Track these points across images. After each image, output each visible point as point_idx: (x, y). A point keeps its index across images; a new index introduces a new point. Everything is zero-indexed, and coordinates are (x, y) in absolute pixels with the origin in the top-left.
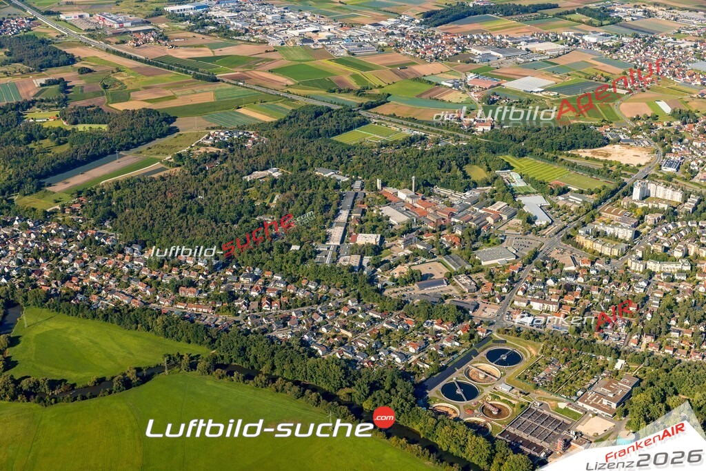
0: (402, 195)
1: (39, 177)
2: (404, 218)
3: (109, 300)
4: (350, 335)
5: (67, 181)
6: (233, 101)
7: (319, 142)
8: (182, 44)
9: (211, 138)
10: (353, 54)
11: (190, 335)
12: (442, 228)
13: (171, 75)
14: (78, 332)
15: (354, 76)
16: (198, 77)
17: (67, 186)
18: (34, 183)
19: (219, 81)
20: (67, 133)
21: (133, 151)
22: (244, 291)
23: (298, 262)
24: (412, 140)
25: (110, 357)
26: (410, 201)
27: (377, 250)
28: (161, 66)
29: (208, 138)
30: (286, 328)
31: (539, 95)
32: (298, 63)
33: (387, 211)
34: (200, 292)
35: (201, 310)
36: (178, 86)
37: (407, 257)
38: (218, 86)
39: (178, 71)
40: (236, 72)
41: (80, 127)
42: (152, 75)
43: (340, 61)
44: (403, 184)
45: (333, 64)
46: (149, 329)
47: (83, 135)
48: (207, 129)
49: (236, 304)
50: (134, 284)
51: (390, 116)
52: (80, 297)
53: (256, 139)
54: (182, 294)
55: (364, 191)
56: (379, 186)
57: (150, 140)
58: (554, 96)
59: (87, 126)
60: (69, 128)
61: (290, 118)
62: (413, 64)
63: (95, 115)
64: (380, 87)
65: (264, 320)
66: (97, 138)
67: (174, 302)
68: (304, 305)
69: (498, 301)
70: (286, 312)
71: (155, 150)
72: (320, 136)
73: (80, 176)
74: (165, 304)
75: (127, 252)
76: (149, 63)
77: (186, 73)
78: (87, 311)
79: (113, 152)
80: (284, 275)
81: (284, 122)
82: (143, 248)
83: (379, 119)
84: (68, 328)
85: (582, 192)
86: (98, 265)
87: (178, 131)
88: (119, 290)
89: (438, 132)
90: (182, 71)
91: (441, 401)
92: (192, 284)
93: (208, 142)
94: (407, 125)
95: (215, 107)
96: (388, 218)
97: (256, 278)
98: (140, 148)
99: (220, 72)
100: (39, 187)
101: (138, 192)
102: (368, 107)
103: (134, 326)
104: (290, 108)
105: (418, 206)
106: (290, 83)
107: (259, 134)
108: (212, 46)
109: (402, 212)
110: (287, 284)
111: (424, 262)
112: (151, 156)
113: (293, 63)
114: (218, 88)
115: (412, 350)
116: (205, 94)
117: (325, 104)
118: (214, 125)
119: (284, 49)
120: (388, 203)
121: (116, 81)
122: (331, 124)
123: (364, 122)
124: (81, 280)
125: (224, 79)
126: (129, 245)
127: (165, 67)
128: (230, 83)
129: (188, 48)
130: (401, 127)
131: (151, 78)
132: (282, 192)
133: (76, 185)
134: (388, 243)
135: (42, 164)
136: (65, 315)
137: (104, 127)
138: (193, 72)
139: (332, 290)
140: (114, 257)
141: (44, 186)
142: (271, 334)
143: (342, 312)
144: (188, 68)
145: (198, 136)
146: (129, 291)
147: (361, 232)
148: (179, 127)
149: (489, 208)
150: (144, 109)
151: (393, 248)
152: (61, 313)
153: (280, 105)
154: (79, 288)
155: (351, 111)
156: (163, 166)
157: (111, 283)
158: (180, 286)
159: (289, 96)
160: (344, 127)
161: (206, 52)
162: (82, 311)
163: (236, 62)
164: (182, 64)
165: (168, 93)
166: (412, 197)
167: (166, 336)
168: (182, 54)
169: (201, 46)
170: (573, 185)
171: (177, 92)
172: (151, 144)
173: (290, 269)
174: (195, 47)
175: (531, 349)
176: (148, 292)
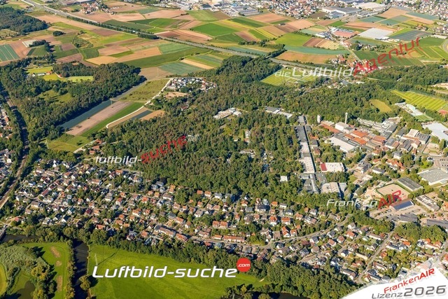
1: (57, 124)
2: (352, 147)
3: (158, 234)
4: (365, 258)
5: (80, 125)
6: (175, 54)
7: (254, 84)
8: (120, 11)
9: (173, 84)
10: (243, 15)
12: (384, 154)
13: (122, 35)
15: (251, 31)
16: (143, 36)
17: (81, 130)
18: (56, 129)
19: (158, 38)
20: (64, 84)
21: (119, 97)
24: (321, 81)
26: (347, 132)
27: (346, 176)
28: (112, 28)
29: (171, 84)
31: (388, 41)
32: (208, 23)
33: (335, 141)
34: (229, 224)
35: (235, 240)
36: (130, 43)
37: (371, 181)
38: (159, 42)
39: (126, 31)
40: (167, 31)
41: (73, 79)
42: (108, 36)
43: (236, 20)
44: (337, 118)
45: (232, 23)
47: (79, 87)
48: (167, 77)
49: (262, 233)
50: (171, 220)
51: (294, 62)
52: (131, 233)
53: (207, 84)
54: (215, 226)
55: (308, 124)
56: (319, 120)
57: (129, 88)
58: (398, 42)
59: (79, 78)
60: (65, 80)
61: (225, 66)
62: (288, 21)
63: (80, 69)
64: (274, 39)
65: (291, 247)
66: (92, 89)
67: (211, 234)
68: (314, 230)
71: (137, 96)
72: (253, 80)
73: (88, 120)
76: (102, 26)
77: (132, 33)
79: (106, 99)
81: (223, 70)
82: (165, 184)
83: (288, 64)
86: (135, 202)
87: (146, 79)
90: (129, 32)
93: (171, 88)
94: (310, 69)
95: (164, 59)
96: (339, 147)
97: (268, 208)
99: (155, 31)
100: (61, 132)
102: (275, 55)
104: (222, 59)
105: (354, 135)
106: (210, 38)
107: (208, 80)
108: (142, 12)
109: (347, 142)
110: (293, 212)
111: (384, 185)
112: (135, 102)
113: (204, 23)
114: (159, 44)
116: (153, 49)
117: (245, 55)
118: (172, 74)
119: (193, 12)
120: (332, 134)
121: (83, 41)
122: (257, 71)
123: (278, 68)
124: (126, 216)
125: (163, 38)
126: (154, 182)
127: (115, 29)
128: (167, 40)
129: (125, 14)
131: (108, 38)
132: (249, 128)
133: (88, 129)
135: (57, 114)
136: (126, 251)
137: (91, 78)
138: (137, 33)
139: (331, 216)
140: (145, 193)
141: (64, 131)
142: (302, 261)
143: (348, 236)
144: (132, 29)
145: (163, 83)
146: (169, 224)
147: (326, 161)
148: (145, 76)
149: (408, 135)
150: (116, 63)
151: (355, 173)
152: (121, 249)
153: (210, 55)
154: (129, 225)
155: (265, 59)
156: (147, 109)
157: (152, 218)
158: (212, 220)
159: (215, 49)
160: (267, 72)
161: (139, 17)
163: (163, 24)
164: (128, 27)
165: (125, 49)
166: (347, 129)
168: (122, 18)
169: (134, 12)
171: (132, 48)
173: (290, 198)
174: (130, 13)
176: (186, 226)
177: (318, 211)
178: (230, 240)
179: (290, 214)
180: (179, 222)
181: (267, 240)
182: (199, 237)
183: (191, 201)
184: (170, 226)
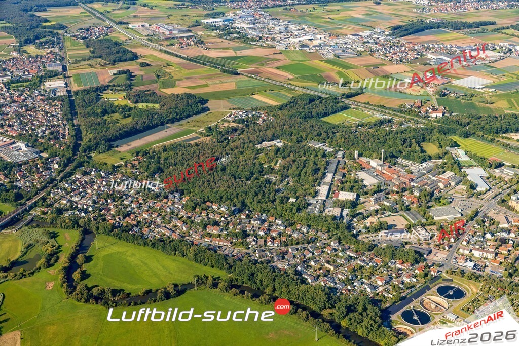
0: (374, 163)
1: (110, 140)
2: (375, 181)
3: (156, 233)
4: (332, 268)
5: (129, 144)
6: (249, 89)
7: (312, 121)
8: (214, 47)
9: (232, 116)
10: (338, 57)
11: (213, 262)
12: (404, 190)
13: (206, 69)
14: (133, 255)
15: (338, 73)
16: (224, 71)
17: (129, 148)
18: (106, 144)
19: (239, 74)
20: (130, 109)
21: (177, 123)
22: (254, 231)
23: (294, 211)
24: (382, 122)
25: (156, 275)
26: (380, 168)
27: (354, 204)
28: (198, 63)
29: (230, 116)
30: (284, 260)
31: (480, 90)
32: (297, 62)
33: (362, 175)
34: (222, 230)
35: (222, 243)
36: (210, 77)
37: (377, 211)
38: (238, 78)
39: (210, 66)
40: (252, 68)
41: (140, 105)
42: (192, 69)
43: (328, 61)
44: (374, 155)
45: (323, 64)
46: (184, 256)
47: (142, 111)
48: (230, 109)
49: (248, 240)
50: (175, 222)
51: (365, 103)
52: (135, 229)
53: (265, 118)
54: (208, 230)
55: (345, 159)
56: (356, 156)
57: (189, 116)
58: (492, 92)
59: (145, 105)
60: (132, 106)
61: (291, 103)
62: (383, 65)
63: (151, 97)
65: (268, 253)
66: (151, 114)
67: (202, 237)
68: (298, 243)
69: (447, 248)
70: (284, 249)
71: (192, 124)
72: (312, 117)
73: (139, 140)
74: (196, 238)
75: (170, 198)
76: (190, 60)
77: (216, 68)
78: (141, 240)
79: (162, 124)
80: (284, 220)
81: (286, 106)
82: (181, 195)
83: (357, 105)
84: (126, 252)
85: (514, 167)
86: (149, 206)
87: (209, 110)
88: (164, 225)
89: (402, 117)
90: (213, 67)
91: (401, 324)
92: (216, 224)
93: (230, 119)
94: (378, 111)
95: (236, 93)
96: (362, 181)
97: (263, 222)
98: (182, 122)
99: (240, 67)
100: (110, 148)
101: (180, 154)
102: (348, 96)
103: (173, 253)
104: (291, 96)
105: (385, 172)
106: (291, 77)
107: (268, 114)
108: (235, 49)
109: (373, 177)
110: (286, 227)
111: (389, 216)
112: (189, 128)
113: (294, 62)
114: (238, 79)
115: (379, 283)
116: (229, 84)
117: (316, 94)
118: (235, 107)
119: (287, 52)
120: (362, 169)
121: (166, 72)
122: (321, 109)
123: (346, 108)
124: (136, 217)
125: (244, 74)
126: (172, 192)
127: (201, 64)
128: (247, 76)
129: (218, 50)
130: (373, 112)
131: (191, 71)
132: (284, 158)
133: (135, 147)
134: (362, 199)
135: (112, 132)
136: (125, 242)
137: (157, 106)
138: (221, 67)
139: (319, 234)
140: (161, 201)
141: (113, 147)
142: (273, 264)
143: (327, 250)
144: (218, 64)
145: (223, 114)
146: (170, 226)
147: (342, 190)
148: (210, 107)
149: (441, 176)
150: (185, 93)
151: (366, 203)
152: (122, 240)
153: (283, 93)
154: (135, 223)
155: (336, 99)
156: (197, 135)
157: (158, 220)
158: (207, 225)
159: (291, 87)
160: (331, 111)
161: (231, 53)
162: (137, 240)
163: (252, 61)
164: (213, 62)
165: (203, 82)
166: (381, 165)
167: (196, 261)
168: (213, 54)
169: (227, 48)
170: (507, 160)
171: (209, 82)
172: (189, 119)
173: (288, 215)
174: (223, 49)
175: (472, 287)
176: (184, 228)
177: (310, 228)
178: (217, 242)
179: (282, 228)
180: (179, 224)
181: (250, 246)
182: (192, 237)
183: (197, 209)
184: (171, 228)
